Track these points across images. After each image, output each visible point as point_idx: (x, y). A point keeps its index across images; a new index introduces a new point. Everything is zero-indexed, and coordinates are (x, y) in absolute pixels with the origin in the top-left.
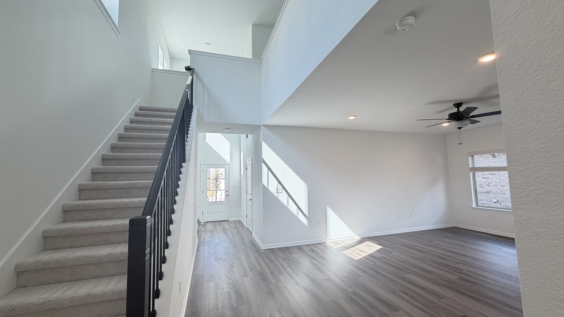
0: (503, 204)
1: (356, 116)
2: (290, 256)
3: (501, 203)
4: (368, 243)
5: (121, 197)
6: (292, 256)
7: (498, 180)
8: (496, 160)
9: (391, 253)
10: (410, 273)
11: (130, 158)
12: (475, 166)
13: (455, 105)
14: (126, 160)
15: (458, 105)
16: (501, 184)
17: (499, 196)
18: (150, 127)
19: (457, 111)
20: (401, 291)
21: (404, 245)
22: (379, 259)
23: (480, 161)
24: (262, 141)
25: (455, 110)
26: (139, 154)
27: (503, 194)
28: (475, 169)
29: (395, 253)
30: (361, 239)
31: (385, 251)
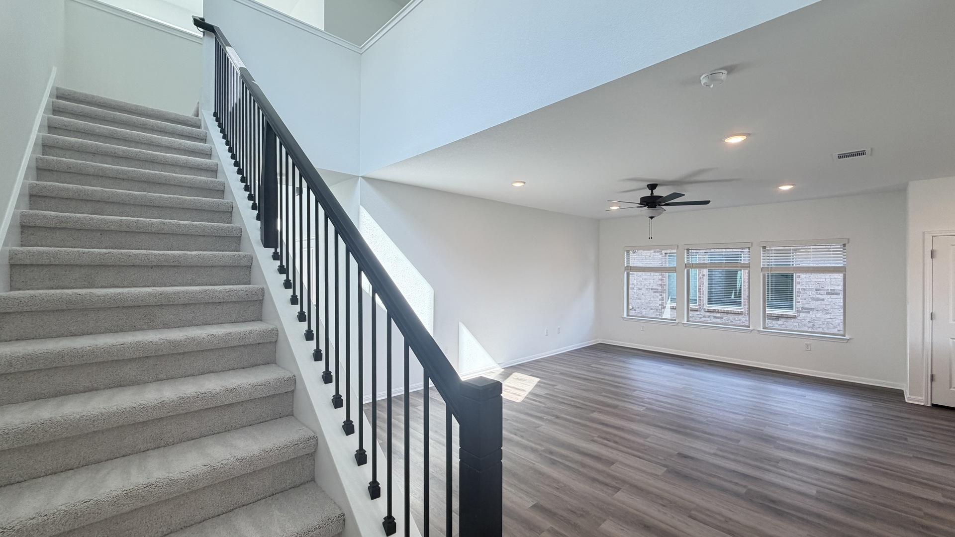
0: (638, 311)
1: (524, 183)
2: (416, 410)
3: (635, 310)
4: (516, 375)
5: (134, 329)
6: (417, 409)
7: (635, 281)
8: (636, 257)
9: (555, 387)
10: (594, 411)
11: (112, 227)
12: (631, 265)
13: (649, 186)
14: (99, 234)
15: (652, 187)
16: (638, 286)
17: (635, 301)
18: (124, 151)
19: (651, 194)
20: (599, 437)
21: (562, 374)
22: (546, 397)
23: (637, 259)
24: (361, 206)
25: (648, 193)
26: (138, 221)
27: (639, 299)
28: (630, 269)
29: (560, 387)
30: (503, 370)
31: (546, 386)
